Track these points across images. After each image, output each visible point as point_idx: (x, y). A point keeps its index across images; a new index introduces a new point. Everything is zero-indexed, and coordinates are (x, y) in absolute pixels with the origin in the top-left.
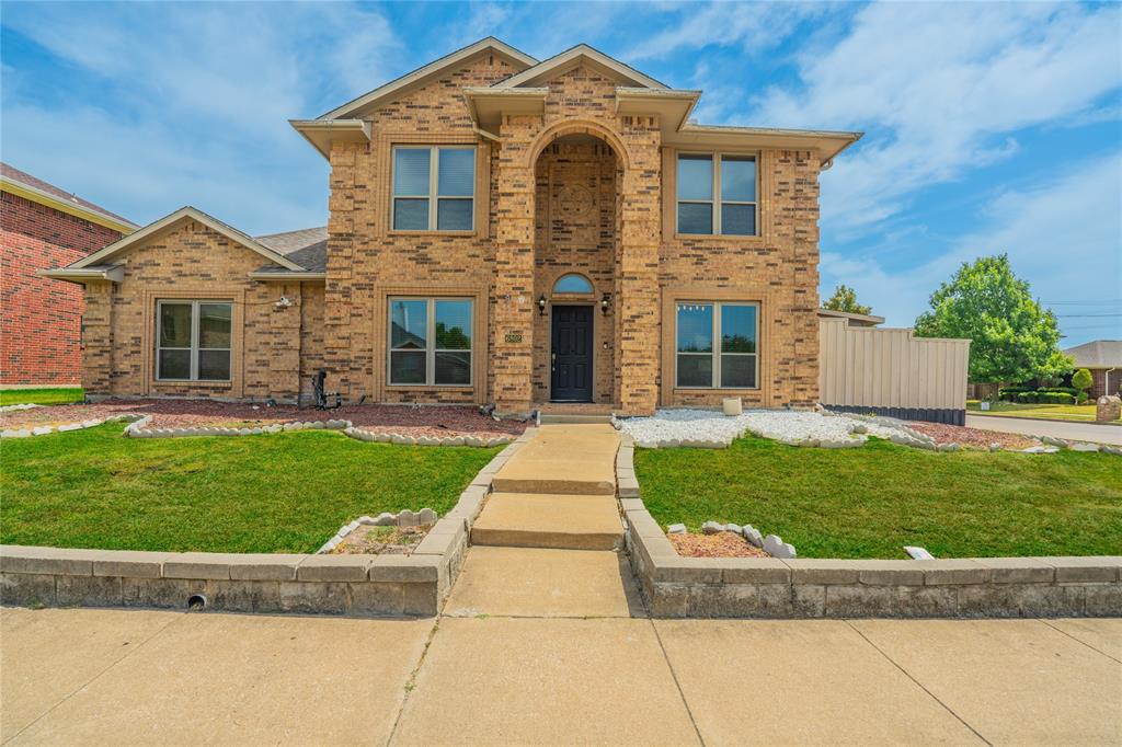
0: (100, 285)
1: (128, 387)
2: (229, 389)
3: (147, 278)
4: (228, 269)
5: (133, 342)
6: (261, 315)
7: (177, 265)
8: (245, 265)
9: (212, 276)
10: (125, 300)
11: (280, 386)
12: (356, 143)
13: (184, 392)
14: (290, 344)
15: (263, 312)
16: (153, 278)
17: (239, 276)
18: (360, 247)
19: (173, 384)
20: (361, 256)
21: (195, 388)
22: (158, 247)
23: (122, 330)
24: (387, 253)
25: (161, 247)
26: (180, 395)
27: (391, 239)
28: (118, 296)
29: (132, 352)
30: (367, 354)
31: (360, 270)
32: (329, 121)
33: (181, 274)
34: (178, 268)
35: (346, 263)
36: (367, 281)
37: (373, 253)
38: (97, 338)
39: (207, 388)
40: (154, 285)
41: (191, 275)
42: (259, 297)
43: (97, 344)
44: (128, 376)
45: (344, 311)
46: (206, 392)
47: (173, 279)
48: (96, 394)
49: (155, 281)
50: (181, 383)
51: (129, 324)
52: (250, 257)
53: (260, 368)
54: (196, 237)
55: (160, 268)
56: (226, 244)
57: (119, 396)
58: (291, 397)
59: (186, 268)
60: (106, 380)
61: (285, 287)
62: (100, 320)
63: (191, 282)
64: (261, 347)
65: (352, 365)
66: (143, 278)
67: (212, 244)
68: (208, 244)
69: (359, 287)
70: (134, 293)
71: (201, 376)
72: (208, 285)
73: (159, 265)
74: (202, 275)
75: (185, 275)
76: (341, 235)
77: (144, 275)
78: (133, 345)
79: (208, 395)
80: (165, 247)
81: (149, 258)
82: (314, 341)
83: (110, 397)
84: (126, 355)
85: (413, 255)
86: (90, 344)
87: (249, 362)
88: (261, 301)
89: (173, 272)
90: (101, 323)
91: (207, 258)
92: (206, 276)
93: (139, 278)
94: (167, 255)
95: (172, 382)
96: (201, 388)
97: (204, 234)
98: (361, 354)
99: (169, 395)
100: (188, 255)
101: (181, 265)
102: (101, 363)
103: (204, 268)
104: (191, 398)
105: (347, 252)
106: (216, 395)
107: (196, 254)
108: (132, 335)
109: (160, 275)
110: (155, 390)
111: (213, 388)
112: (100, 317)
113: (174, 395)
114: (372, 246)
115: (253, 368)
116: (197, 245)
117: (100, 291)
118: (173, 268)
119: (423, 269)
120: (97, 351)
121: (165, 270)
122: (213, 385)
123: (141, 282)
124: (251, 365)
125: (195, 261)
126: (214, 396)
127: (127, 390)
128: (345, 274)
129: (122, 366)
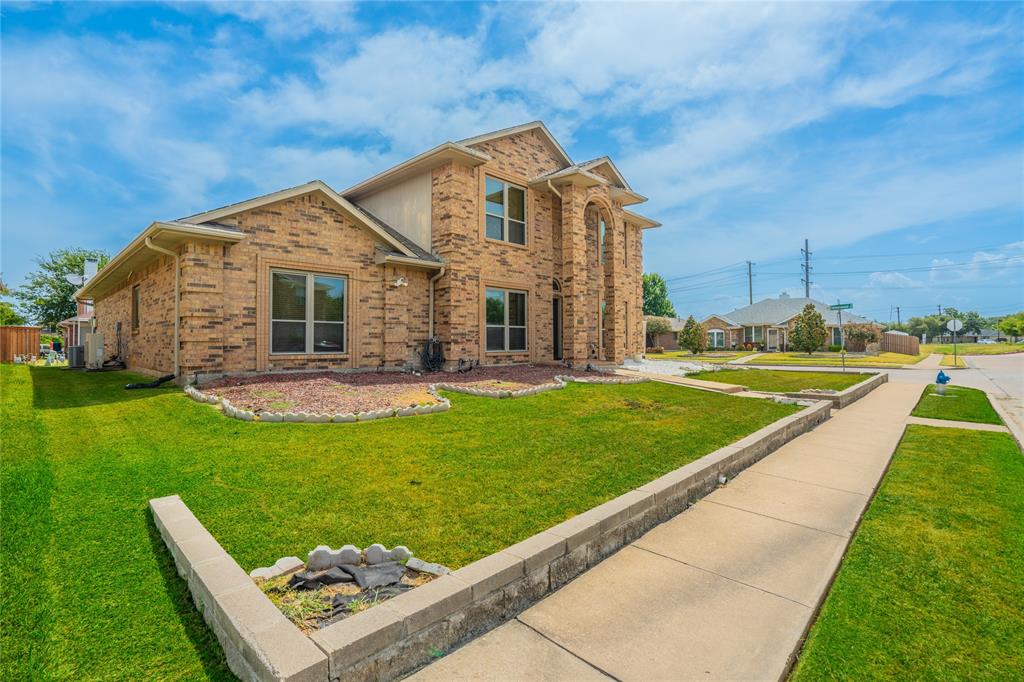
0: (208, 246)
1: (239, 363)
2: (346, 360)
3: (261, 245)
4: (343, 246)
5: (245, 312)
6: (373, 292)
7: (293, 235)
8: (358, 244)
9: (329, 251)
10: (235, 266)
11: (394, 355)
12: (467, 167)
13: (303, 366)
14: (401, 319)
15: (375, 290)
16: (269, 245)
17: (353, 254)
18: (470, 247)
19: (292, 358)
20: (470, 254)
21: (314, 361)
22: (272, 213)
23: (231, 299)
24: (484, 255)
25: (277, 213)
26: (299, 369)
27: (487, 245)
28: (227, 260)
29: (244, 324)
30: (475, 329)
31: (471, 264)
32: (462, 147)
33: (297, 245)
34: (295, 238)
35: (463, 258)
36: (474, 274)
37: (477, 253)
38: (207, 307)
39: (325, 360)
40: (269, 253)
41: (308, 247)
42: (372, 275)
43: (207, 314)
44: (239, 351)
45: (463, 296)
46: (325, 364)
47: (289, 249)
48: (204, 372)
49: (270, 249)
50: (300, 356)
51: (240, 293)
52: (363, 238)
53: (373, 340)
54: (313, 209)
55: (275, 235)
56: (341, 222)
57: (228, 374)
58: (401, 365)
59: (303, 239)
60: (220, 356)
61: (395, 269)
62: (211, 286)
63: (308, 255)
64: (374, 321)
65: (467, 337)
66: (257, 244)
67: (327, 218)
68: (324, 219)
69: (471, 278)
70: (245, 258)
71: (317, 348)
72: (325, 259)
73: (274, 232)
74: (319, 249)
75: (302, 247)
76: (458, 235)
77: (258, 241)
78: (245, 316)
79: (327, 367)
80: (280, 214)
81: (263, 223)
82: (415, 317)
83: (221, 375)
84: (236, 328)
85: (499, 258)
86: (195, 314)
87: (363, 334)
88: (373, 279)
89: (289, 241)
90: (212, 290)
91: (324, 232)
92: (323, 250)
93: (251, 243)
94: (283, 223)
95: (292, 355)
96: (320, 360)
97: (320, 208)
98: (472, 329)
99: (288, 369)
100: (305, 226)
101: (298, 235)
102: (213, 336)
103: (321, 243)
104: (310, 371)
105: (463, 250)
106: (336, 367)
107: (313, 227)
108: (245, 305)
109: (276, 243)
110: (271, 365)
111: (332, 360)
112: (211, 282)
113: (292, 369)
114: (478, 247)
115: (367, 340)
116: (314, 218)
117: (208, 253)
118: (289, 238)
119: (504, 269)
120: (205, 322)
121: (281, 238)
122: (333, 357)
123: (251, 247)
124: (366, 337)
125: (312, 234)
126: (332, 368)
127: (240, 366)
128: (463, 267)
129: (231, 340)
